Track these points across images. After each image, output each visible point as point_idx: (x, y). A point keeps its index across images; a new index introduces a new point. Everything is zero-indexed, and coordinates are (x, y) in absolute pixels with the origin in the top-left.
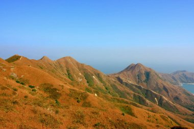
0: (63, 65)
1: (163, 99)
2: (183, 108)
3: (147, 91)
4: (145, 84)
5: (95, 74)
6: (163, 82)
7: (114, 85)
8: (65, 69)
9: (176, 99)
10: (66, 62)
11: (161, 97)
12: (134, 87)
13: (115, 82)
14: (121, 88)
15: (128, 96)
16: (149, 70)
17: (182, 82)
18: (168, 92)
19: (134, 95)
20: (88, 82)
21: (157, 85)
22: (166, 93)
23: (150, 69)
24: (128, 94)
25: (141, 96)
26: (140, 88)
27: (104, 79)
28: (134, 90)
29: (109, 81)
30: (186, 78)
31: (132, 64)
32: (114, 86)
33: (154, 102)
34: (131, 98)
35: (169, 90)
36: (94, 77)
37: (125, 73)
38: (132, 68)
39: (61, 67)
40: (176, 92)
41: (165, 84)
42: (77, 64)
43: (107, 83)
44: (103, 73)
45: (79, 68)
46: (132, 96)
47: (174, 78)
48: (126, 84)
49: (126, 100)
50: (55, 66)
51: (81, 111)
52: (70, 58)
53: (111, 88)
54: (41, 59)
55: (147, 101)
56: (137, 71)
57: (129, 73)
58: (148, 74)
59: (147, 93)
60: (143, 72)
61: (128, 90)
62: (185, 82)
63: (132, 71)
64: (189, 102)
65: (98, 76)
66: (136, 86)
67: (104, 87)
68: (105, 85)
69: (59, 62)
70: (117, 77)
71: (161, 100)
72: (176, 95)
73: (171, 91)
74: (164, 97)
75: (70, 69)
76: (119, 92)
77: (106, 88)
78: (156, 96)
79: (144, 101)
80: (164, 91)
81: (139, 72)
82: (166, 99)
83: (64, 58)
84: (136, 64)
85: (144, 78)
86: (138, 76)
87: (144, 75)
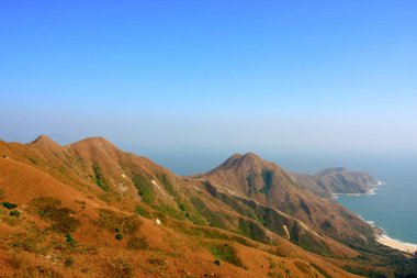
0: (86, 155)
1: (300, 228)
2: (339, 245)
3: (268, 210)
4: (263, 196)
5: (158, 176)
6: (300, 193)
7: (199, 200)
8: (89, 164)
9: (326, 226)
10: (93, 150)
11: (295, 222)
12: (240, 203)
13: (200, 193)
14: (212, 205)
15: (227, 223)
16: (270, 168)
17: (337, 190)
18: (309, 213)
19: (241, 220)
20: (140, 194)
21: (287, 197)
22: (305, 216)
23: (273, 164)
24: (228, 218)
25: (255, 222)
26: (252, 204)
27: (177, 187)
28: (240, 210)
29: (187, 192)
30: (345, 182)
31: (236, 155)
32: (197, 203)
33: (282, 233)
34: (232, 228)
35: (311, 209)
36: (154, 182)
37: (221, 172)
38: (235, 162)
39: (81, 159)
40: (326, 212)
41: (304, 197)
42: (118, 153)
43: (183, 195)
44: (175, 175)
45: (120, 162)
46: (237, 222)
47: (320, 184)
48: (224, 197)
49: (223, 231)
50: (67, 157)
51: (125, 259)
52: (101, 139)
53: (192, 205)
54: (35, 142)
55: (268, 233)
56: (246, 168)
57: (230, 172)
58: (268, 176)
59: (267, 216)
60: (260, 172)
61: (227, 210)
62: (342, 192)
63: (236, 169)
64: (350, 231)
65: (164, 179)
66: (245, 201)
67: (175, 203)
68: (178, 200)
69: (75, 149)
70: (204, 183)
71: (295, 229)
72: (326, 217)
73: (315, 211)
74: (301, 223)
75: (101, 164)
76: (208, 213)
77: (181, 207)
78: (286, 221)
79: (261, 233)
80: (301, 212)
81: (251, 170)
82: (306, 228)
83: (88, 140)
84: (243, 154)
85: (260, 183)
86: (248, 179)
87: (261, 179)
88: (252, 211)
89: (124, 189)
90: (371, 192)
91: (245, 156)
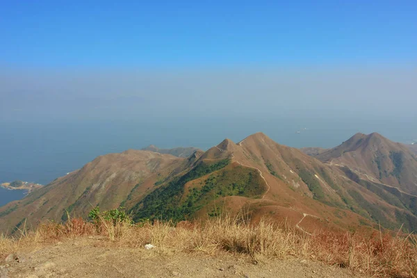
0: (257, 153)
3: (413, 199)
4: (394, 179)
5: (317, 170)
8: (262, 162)
12: (385, 191)
14: (368, 197)
15: (386, 215)
16: (398, 149)
19: (397, 213)
20: (310, 190)
23: (398, 144)
24: (385, 209)
25: (412, 214)
26: (394, 192)
27: (334, 179)
29: (344, 184)
31: (359, 134)
32: (354, 195)
36: (316, 176)
37: (348, 153)
38: (360, 143)
39: (255, 158)
43: (341, 188)
46: (394, 214)
48: (368, 185)
53: (351, 198)
56: (373, 149)
58: (397, 158)
60: (387, 153)
63: (363, 151)
65: (323, 173)
66: (387, 188)
67: (338, 197)
69: (247, 147)
70: (342, 169)
75: (271, 162)
77: (344, 200)
81: (379, 152)
85: (390, 166)
86: (376, 161)
87: (390, 161)
88: (397, 199)
89: (297, 185)
91: (371, 135)
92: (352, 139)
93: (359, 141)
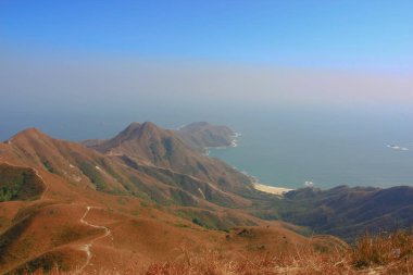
1: (211, 189)
3: (183, 177)
4: (167, 162)
5: (97, 161)
7: (135, 178)
8: (38, 160)
9: (222, 182)
11: (207, 186)
16: (167, 135)
18: (206, 172)
19: (171, 190)
20: (93, 182)
21: (187, 161)
22: (204, 175)
24: (162, 190)
26: (167, 173)
28: (162, 180)
30: (213, 137)
31: (134, 124)
33: (199, 195)
36: (97, 168)
38: (135, 132)
39: (29, 155)
40: (218, 170)
41: (199, 160)
45: (61, 152)
46: (168, 192)
47: (194, 140)
48: (146, 170)
53: (132, 184)
56: (147, 137)
57: (134, 143)
58: (168, 143)
59: (184, 181)
60: (159, 139)
62: (211, 145)
63: (139, 139)
65: (103, 163)
67: (120, 185)
68: (121, 181)
70: (122, 158)
71: (208, 191)
72: (220, 175)
73: (210, 170)
74: (211, 185)
76: (146, 189)
77: (126, 187)
78: (199, 184)
79: (189, 198)
80: (201, 172)
81: (152, 139)
82: (215, 189)
85: (162, 151)
86: (151, 148)
87: (162, 146)
88: (170, 179)
89: (79, 180)
90: (234, 144)
91: (144, 125)
92: (127, 129)
93: (135, 130)
